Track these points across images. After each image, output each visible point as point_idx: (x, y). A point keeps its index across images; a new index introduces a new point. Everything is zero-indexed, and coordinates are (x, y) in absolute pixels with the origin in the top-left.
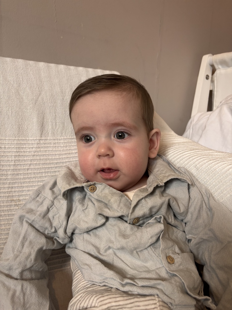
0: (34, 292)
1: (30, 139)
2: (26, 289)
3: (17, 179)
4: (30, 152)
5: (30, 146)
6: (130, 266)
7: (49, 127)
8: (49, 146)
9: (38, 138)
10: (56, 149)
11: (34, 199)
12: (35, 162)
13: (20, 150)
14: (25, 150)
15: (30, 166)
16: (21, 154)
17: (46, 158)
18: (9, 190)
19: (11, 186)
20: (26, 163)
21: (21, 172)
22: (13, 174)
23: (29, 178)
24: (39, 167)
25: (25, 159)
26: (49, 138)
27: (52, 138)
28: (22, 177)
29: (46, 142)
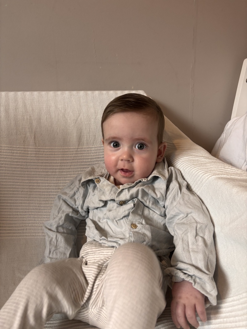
0: (62, 240)
1: (71, 148)
2: (58, 238)
3: (62, 175)
4: (71, 157)
5: (71, 153)
6: (114, 231)
7: (84, 139)
8: (84, 152)
9: (76, 147)
10: (89, 155)
11: (69, 186)
12: (74, 164)
14: (68, 156)
15: (71, 166)
16: (65, 158)
17: (81, 161)
18: (57, 182)
19: (58, 179)
20: (68, 164)
21: (65, 171)
22: (59, 172)
23: (70, 174)
24: (77, 167)
25: (68, 161)
26: (84, 147)
27: (86, 147)
29: (82, 150)
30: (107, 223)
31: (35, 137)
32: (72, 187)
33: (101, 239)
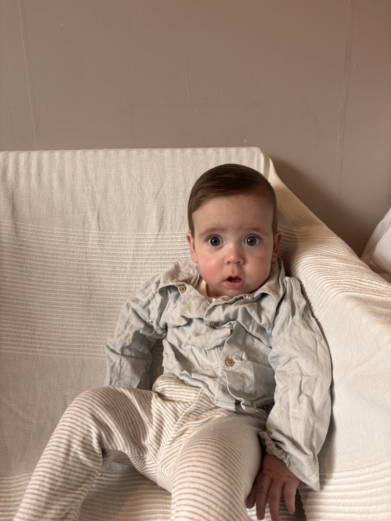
0: (129, 367)
1: (149, 234)
2: (123, 364)
3: (134, 272)
4: (147, 247)
5: (148, 241)
6: (200, 364)
7: (168, 222)
8: (166, 241)
9: (156, 233)
10: (174, 245)
11: (142, 290)
12: (152, 257)
13: (138, 245)
14: (143, 245)
15: (147, 260)
16: (139, 249)
17: (162, 253)
18: (128, 282)
19: (129, 278)
20: (143, 257)
21: (139, 266)
22: (131, 267)
23: (145, 272)
24: (155, 262)
25: (143, 253)
26: (167, 233)
27: (170, 233)
28: (139, 270)
29: (164, 237)
30: (192, 351)
31: (98, 217)
32: (146, 291)
33: (182, 373)
